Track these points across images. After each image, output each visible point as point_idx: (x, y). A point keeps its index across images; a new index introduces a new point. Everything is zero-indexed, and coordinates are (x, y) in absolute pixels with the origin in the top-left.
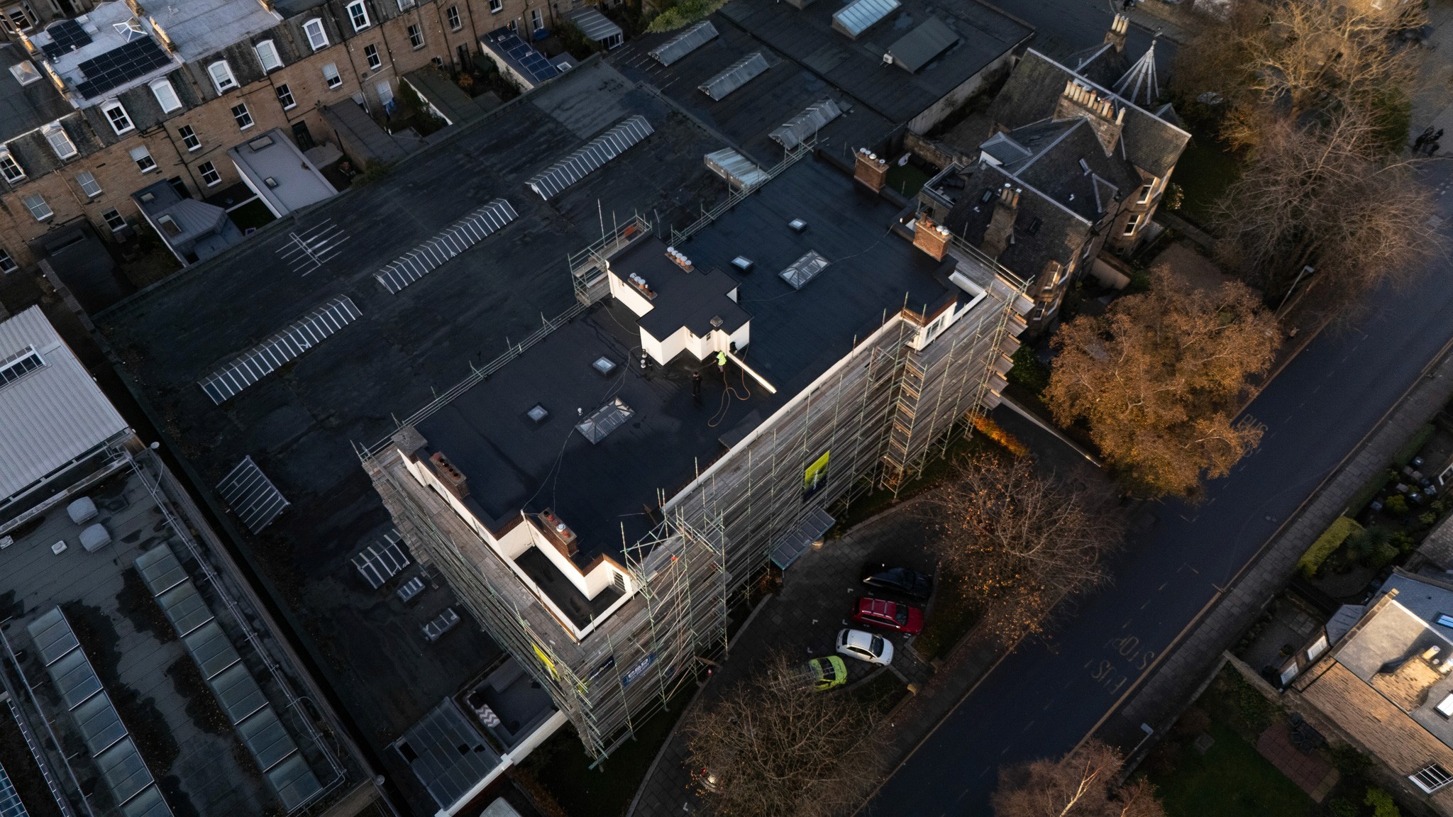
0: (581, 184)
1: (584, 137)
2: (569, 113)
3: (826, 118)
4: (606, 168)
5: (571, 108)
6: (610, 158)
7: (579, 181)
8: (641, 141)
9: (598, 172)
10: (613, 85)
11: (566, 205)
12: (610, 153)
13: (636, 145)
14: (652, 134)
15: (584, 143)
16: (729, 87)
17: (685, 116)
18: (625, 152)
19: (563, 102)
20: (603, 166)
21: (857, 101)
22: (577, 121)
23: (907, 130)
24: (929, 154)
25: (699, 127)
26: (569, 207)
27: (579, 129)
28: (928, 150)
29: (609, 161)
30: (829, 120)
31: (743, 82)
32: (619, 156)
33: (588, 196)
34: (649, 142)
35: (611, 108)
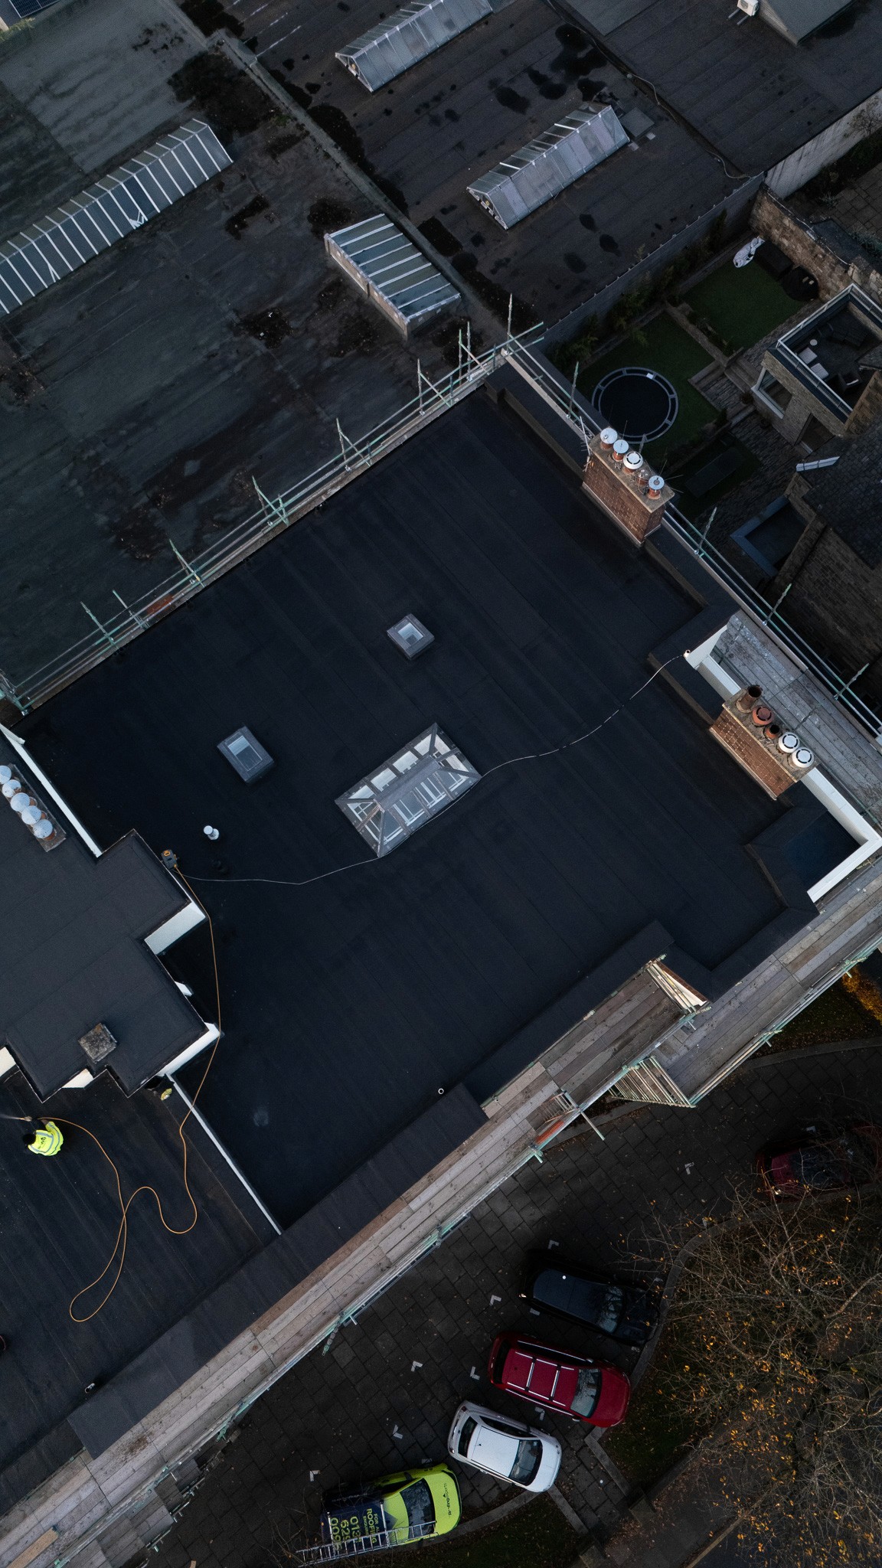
0: (71, 286)
1: (88, 168)
2: (67, 103)
3: (593, 150)
4: (126, 248)
5: (71, 91)
6: (135, 224)
7: (66, 277)
8: (203, 184)
9: (108, 258)
10: (161, 39)
11: (35, 336)
12: (134, 215)
13: (192, 194)
14: (227, 169)
15: (87, 182)
16: (401, 57)
17: (300, 127)
18: (167, 210)
19: (57, 76)
20: (119, 243)
21: (666, 111)
22: (78, 127)
23: (763, 188)
24: (800, 250)
25: (327, 155)
26: (39, 342)
27: (81, 145)
28: (800, 240)
29: (132, 233)
30: (600, 158)
31: (431, 45)
32: (154, 219)
33: (81, 317)
34: (220, 187)
35: (152, 97)
